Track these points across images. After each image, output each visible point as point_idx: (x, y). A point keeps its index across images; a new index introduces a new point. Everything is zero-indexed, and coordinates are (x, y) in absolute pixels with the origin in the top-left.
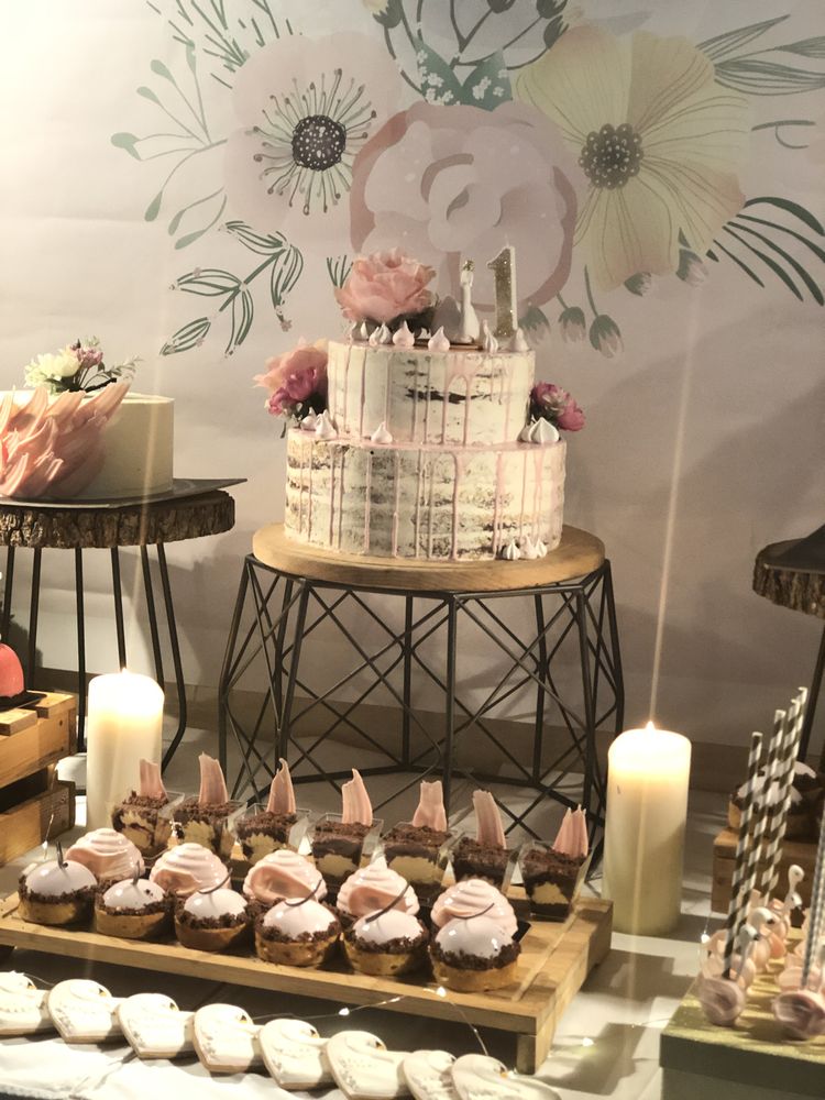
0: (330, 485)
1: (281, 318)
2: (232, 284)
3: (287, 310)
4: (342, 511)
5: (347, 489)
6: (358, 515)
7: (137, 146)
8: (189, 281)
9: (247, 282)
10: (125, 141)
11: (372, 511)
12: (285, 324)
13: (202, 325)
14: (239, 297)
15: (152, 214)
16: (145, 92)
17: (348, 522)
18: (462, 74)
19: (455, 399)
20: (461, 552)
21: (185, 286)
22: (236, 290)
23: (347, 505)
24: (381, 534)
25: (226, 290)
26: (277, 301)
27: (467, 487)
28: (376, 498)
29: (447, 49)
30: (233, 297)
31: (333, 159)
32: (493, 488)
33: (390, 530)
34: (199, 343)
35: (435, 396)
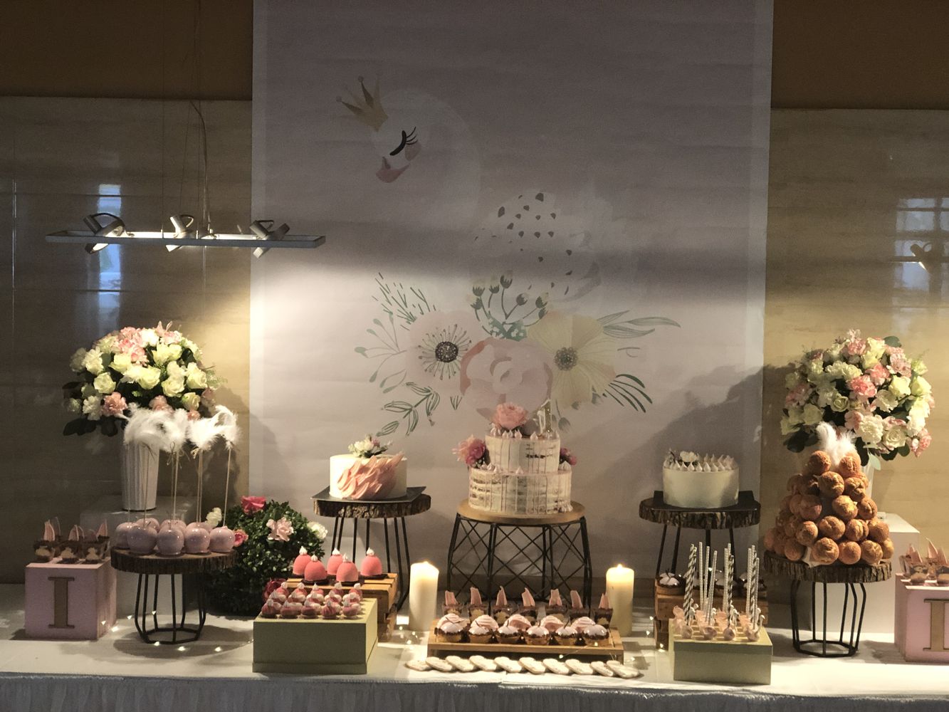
0: (501, 489)
1: (430, 421)
2: (409, 407)
3: (433, 417)
4: (506, 498)
5: (508, 491)
6: (513, 500)
7: (366, 352)
8: (389, 406)
9: (416, 406)
10: (361, 350)
11: (518, 498)
12: (432, 424)
13: (396, 424)
14: (412, 413)
15: (373, 379)
16: (370, 331)
17: (509, 502)
18: (507, 328)
19: (542, 457)
20: (548, 511)
21: (389, 408)
22: (411, 410)
23: (508, 496)
24: (521, 506)
25: (406, 410)
26: (428, 414)
27: (550, 488)
28: (520, 493)
29: (500, 318)
30: (409, 413)
31: (453, 358)
32: (557, 488)
33: (525, 504)
34: (394, 431)
35: (536, 456)
